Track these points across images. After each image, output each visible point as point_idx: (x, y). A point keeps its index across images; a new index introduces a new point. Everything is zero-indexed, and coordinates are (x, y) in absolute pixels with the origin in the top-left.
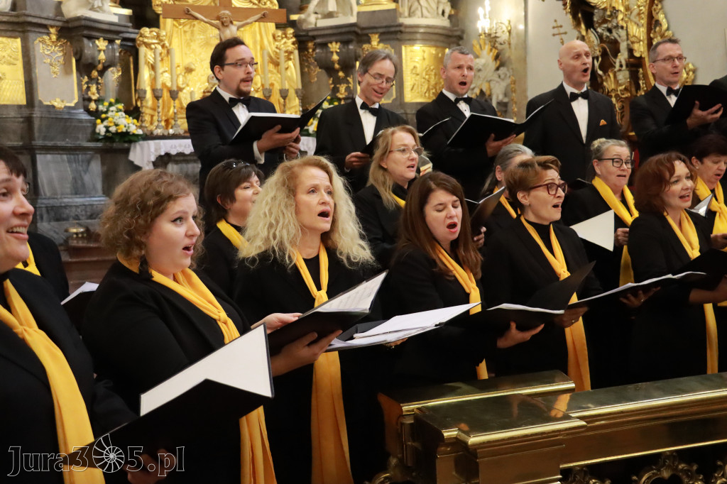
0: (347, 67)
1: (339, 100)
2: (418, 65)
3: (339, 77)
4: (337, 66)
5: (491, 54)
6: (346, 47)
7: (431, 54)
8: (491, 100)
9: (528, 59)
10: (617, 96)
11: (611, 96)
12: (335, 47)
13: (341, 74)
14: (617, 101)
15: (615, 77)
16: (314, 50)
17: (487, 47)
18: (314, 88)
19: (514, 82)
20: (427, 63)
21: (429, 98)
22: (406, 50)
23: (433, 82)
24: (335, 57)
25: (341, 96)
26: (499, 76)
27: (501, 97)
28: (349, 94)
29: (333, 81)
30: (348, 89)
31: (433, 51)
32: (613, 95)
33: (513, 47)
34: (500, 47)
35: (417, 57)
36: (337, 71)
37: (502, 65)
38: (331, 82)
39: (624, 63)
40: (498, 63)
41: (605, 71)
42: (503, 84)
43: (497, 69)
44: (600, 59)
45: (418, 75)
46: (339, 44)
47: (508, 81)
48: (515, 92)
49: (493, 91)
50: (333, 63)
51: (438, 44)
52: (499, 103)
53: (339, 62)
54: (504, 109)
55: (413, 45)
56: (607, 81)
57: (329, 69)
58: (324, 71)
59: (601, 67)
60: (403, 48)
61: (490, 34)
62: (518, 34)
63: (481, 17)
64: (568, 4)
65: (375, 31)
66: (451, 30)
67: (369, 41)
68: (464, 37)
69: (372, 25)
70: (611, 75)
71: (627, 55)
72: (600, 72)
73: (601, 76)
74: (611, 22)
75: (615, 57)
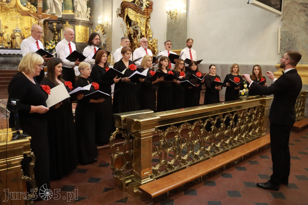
0: (59, 30)
1: (56, 40)
2: (80, 32)
3: (56, 33)
4: (55, 30)
5: (102, 30)
6: (58, 24)
7: (84, 29)
8: (101, 43)
9: (112, 32)
10: (137, 45)
12: (55, 24)
13: (56, 32)
14: (137, 46)
15: (137, 39)
16: (48, 24)
17: (100, 28)
18: (48, 36)
19: (108, 39)
20: (82, 31)
21: (83, 41)
22: (76, 27)
23: (84, 37)
24: (55, 27)
25: (56, 39)
26: (104, 37)
27: (104, 43)
30: (58, 37)
31: (84, 28)
32: (136, 44)
33: (108, 29)
34: (104, 28)
35: (80, 29)
36: (55, 31)
37: (105, 33)
38: (53, 35)
40: (104, 33)
41: (134, 38)
42: (105, 39)
43: (103, 34)
45: (80, 34)
46: (56, 23)
47: (106, 38)
48: (108, 41)
49: (102, 41)
50: (54, 29)
51: (86, 26)
52: (104, 44)
53: (56, 29)
54: (105, 46)
55: (78, 26)
56: (134, 41)
57: (53, 30)
58: (51, 31)
59: (133, 37)
60: (76, 26)
61: (102, 25)
62: (109, 25)
63: (99, 19)
64: (125, 19)
65: (67, 20)
66: (90, 22)
67: (65, 23)
68: (93, 24)
69: (67, 19)
72: (133, 38)
73: (133, 39)
74: (136, 25)
75: (137, 35)
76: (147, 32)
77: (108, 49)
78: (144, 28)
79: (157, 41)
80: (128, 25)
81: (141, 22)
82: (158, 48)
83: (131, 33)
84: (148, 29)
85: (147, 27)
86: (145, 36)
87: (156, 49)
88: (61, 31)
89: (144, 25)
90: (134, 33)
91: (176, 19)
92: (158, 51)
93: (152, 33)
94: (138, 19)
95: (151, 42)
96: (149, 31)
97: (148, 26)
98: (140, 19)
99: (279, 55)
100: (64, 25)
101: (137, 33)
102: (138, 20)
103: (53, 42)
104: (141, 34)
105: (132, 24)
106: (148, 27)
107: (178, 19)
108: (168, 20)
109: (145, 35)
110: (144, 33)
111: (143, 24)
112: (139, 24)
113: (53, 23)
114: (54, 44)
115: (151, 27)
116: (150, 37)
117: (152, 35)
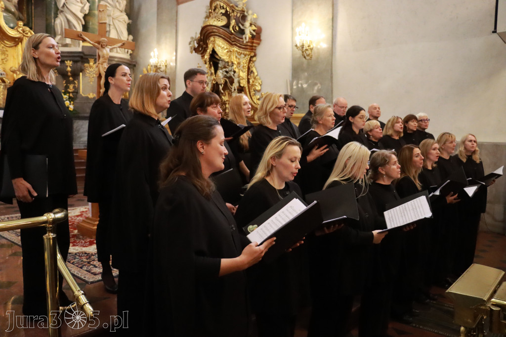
0: (75, 75)
1: (69, 93)
3: (69, 80)
4: (69, 74)
6: (76, 64)
11: (226, 104)
12: (69, 63)
13: (71, 78)
24: (69, 69)
25: (70, 91)
28: (75, 89)
29: (66, 82)
30: (74, 87)
32: (227, 103)
36: (69, 77)
38: (64, 82)
39: (236, 88)
44: (223, 85)
46: (71, 62)
50: (67, 72)
53: (71, 72)
56: (224, 96)
57: (64, 75)
58: (60, 75)
59: (223, 89)
61: (157, 66)
62: (171, 68)
63: (153, 57)
64: (207, 57)
65: (93, 57)
66: (131, 62)
67: (88, 62)
68: (137, 66)
69: (91, 54)
70: (227, 93)
71: (238, 85)
72: (222, 91)
73: (222, 94)
74: (228, 68)
75: (232, 84)
76: (251, 81)
78: (244, 74)
80: (213, 68)
81: (239, 63)
83: (219, 83)
84: (252, 75)
85: (250, 72)
86: (247, 88)
88: (79, 75)
89: (244, 69)
90: (226, 83)
91: (311, 58)
93: (260, 81)
94: (235, 57)
95: (259, 99)
96: (255, 78)
97: (251, 69)
98: (238, 56)
100: (86, 65)
101: (232, 82)
102: (234, 59)
105: (220, 65)
106: (252, 71)
107: (314, 58)
108: (294, 59)
109: (246, 86)
110: (244, 83)
111: (243, 67)
112: (235, 66)
113: (66, 62)
115: (257, 72)
116: (256, 90)
117: (259, 86)
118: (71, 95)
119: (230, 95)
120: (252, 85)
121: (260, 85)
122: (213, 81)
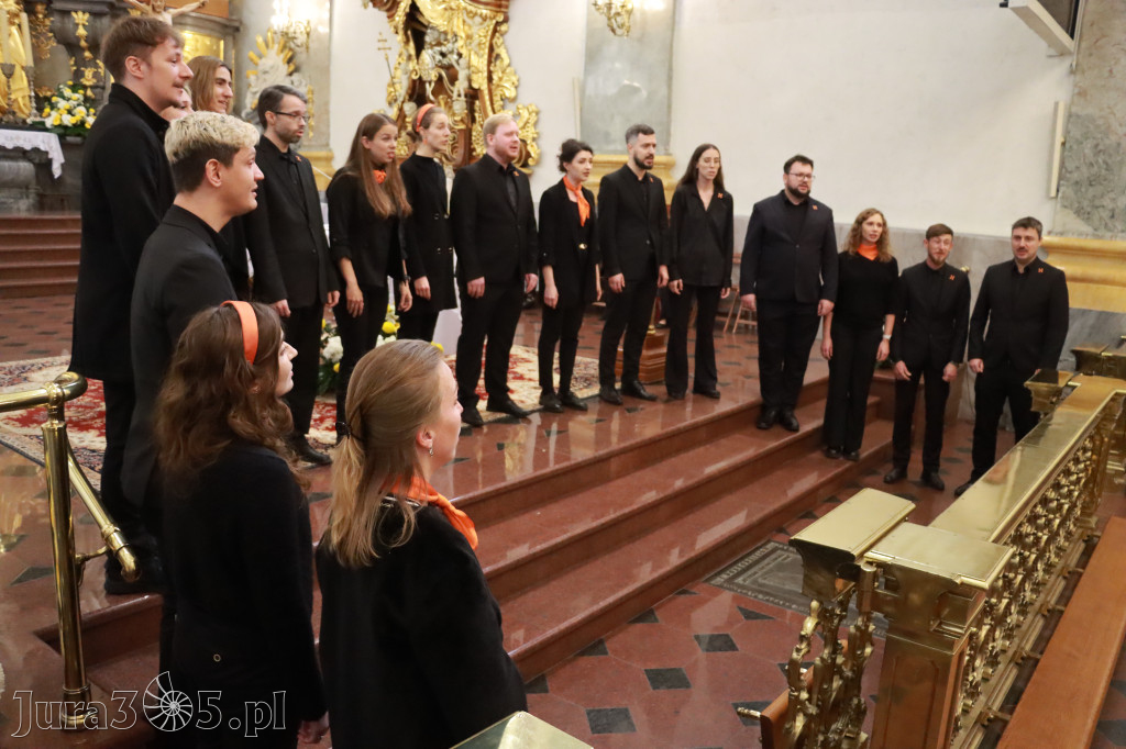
1: (85, 88)
3: (84, 58)
4: (83, 43)
5: (281, 55)
6: (96, 20)
7: (204, 44)
9: (331, 67)
12: (81, 18)
13: (88, 54)
16: (46, 17)
17: (278, 47)
18: (49, 67)
19: (313, 93)
24: (82, 32)
25: (87, 83)
26: (293, 84)
28: (98, 82)
29: (76, 62)
30: (96, 75)
31: (207, 41)
33: (311, 51)
34: (296, 49)
36: (83, 50)
37: (298, 70)
38: (72, 63)
39: (462, 93)
40: (291, 67)
41: (436, 96)
43: (290, 74)
44: (433, 84)
46: (87, 15)
47: (304, 91)
50: (78, 39)
51: (213, 34)
53: (87, 39)
57: (71, 45)
58: (62, 47)
59: (433, 93)
61: (286, 33)
62: (318, 37)
63: (278, 11)
64: (399, 18)
66: (228, 19)
68: (242, 30)
70: (442, 103)
71: (466, 84)
73: (432, 102)
74: (445, 45)
75: (453, 85)
76: (495, 77)
77: (311, 134)
78: (481, 60)
79: (537, 113)
80: (412, 44)
81: (469, 37)
82: (540, 142)
83: (425, 78)
84: (498, 63)
85: (493, 56)
86: (486, 92)
87: (533, 150)
89: (480, 49)
91: (629, 29)
92: (540, 155)
93: (514, 79)
94: (460, 21)
97: (497, 51)
98: (469, 21)
99: (1053, 202)
102: (458, 26)
103: (76, 96)
104: (470, 81)
105: (427, 39)
106: (498, 56)
107: (634, 31)
109: (484, 87)
110: (480, 82)
111: (479, 44)
112: (460, 42)
113: (74, 15)
114: (79, 105)
115: (510, 58)
116: (507, 98)
117: (513, 89)
118: (89, 93)
119: (449, 106)
120: (498, 86)
121: (516, 87)
122: (412, 72)
